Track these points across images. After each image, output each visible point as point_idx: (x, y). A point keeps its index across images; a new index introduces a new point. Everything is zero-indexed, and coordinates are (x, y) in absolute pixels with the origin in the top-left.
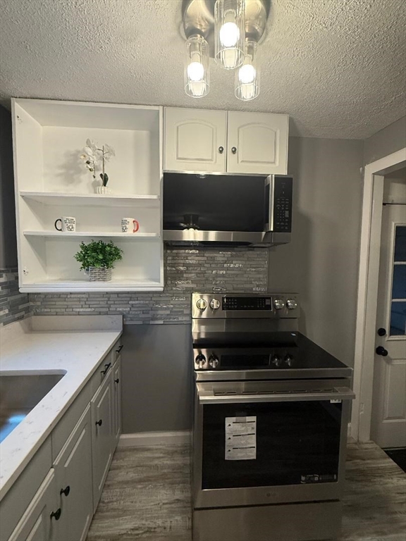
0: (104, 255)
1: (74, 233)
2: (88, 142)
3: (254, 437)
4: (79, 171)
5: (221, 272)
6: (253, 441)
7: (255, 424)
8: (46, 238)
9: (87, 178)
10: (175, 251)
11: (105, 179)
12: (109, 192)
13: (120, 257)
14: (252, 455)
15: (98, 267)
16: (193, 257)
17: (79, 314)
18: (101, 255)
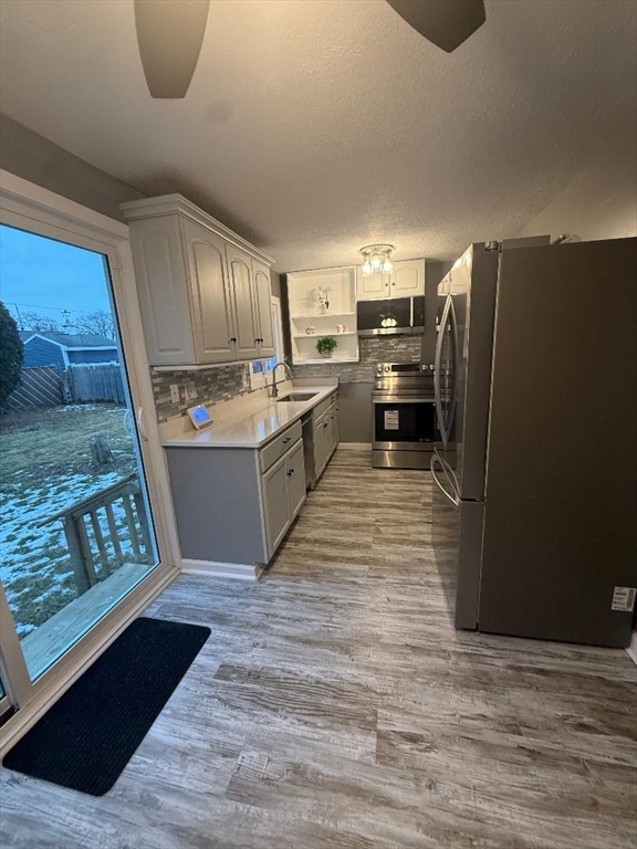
1: (315, 335)
2: (319, 287)
3: (398, 420)
4: (314, 300)
5: (393, 351)
6: (397, 422)
7: (397, 415)
8: (302, 338)
9: (317, 304)
10: (366, 341)
11: (327, 303)
12: (330, 312)
13: (336, 346)
14: (397, 428)
15: (326, 351)
16: (376, 344)
18: (326, 345)
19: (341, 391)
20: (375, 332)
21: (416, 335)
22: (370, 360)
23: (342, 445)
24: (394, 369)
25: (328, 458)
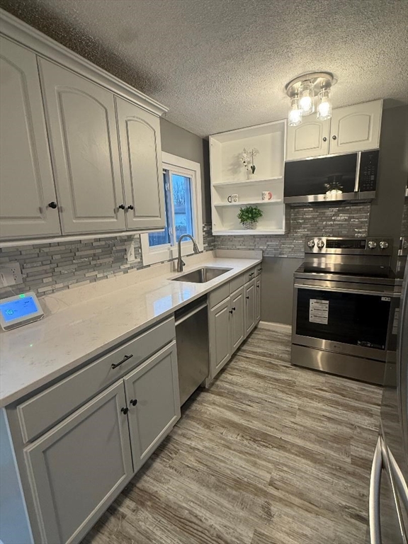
0: (252, 214)
1: (237, 203)
2: (244, 150)
3: (327, 312)
4: (239, 166)
5: (330, 223)
6: (326, 314)
7: (327, 306)
8: (223, 207)
9: (243, 169)
10: (296, 210)
11: (253, 168)
12: (256, 177)
13: (261, 215)
14: (325, 322)
15: (249, 221)
16: (309, 213)
17: (239, 249)
18: (251, 214)
19: (264, 266)
20: (311, 198)
21: (363, 203)
22: (301, 232)
23: (263, 324)
24: (330, 244)
25: (236, 346)
